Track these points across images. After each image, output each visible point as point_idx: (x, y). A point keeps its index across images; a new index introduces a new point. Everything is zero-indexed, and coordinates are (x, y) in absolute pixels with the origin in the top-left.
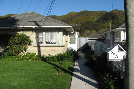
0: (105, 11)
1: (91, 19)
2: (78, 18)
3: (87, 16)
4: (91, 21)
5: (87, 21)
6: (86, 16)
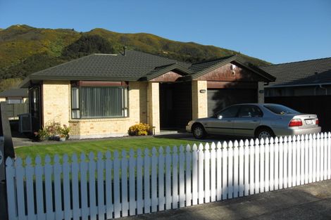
0: (73, 30)
1: (47, 49)
2: (9, 44)
3: (35, 39)
4: (46, 53)
5: (35, 53)
6: (32, 39)
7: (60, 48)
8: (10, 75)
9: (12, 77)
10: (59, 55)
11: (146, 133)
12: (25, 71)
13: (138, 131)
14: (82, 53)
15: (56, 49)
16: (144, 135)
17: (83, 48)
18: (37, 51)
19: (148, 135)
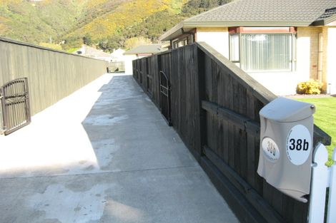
7: (180, 5)
8: (133, 34)
9: (135, 36)
10: (180, 12)
11: (319, 92)
12: (147, 30)
13: (309, 88)
14: (202, 9)
15: (176, 6)
16: (316, 93)
17: (203, 4)
18: (158, 9)
19: (321, 93)
